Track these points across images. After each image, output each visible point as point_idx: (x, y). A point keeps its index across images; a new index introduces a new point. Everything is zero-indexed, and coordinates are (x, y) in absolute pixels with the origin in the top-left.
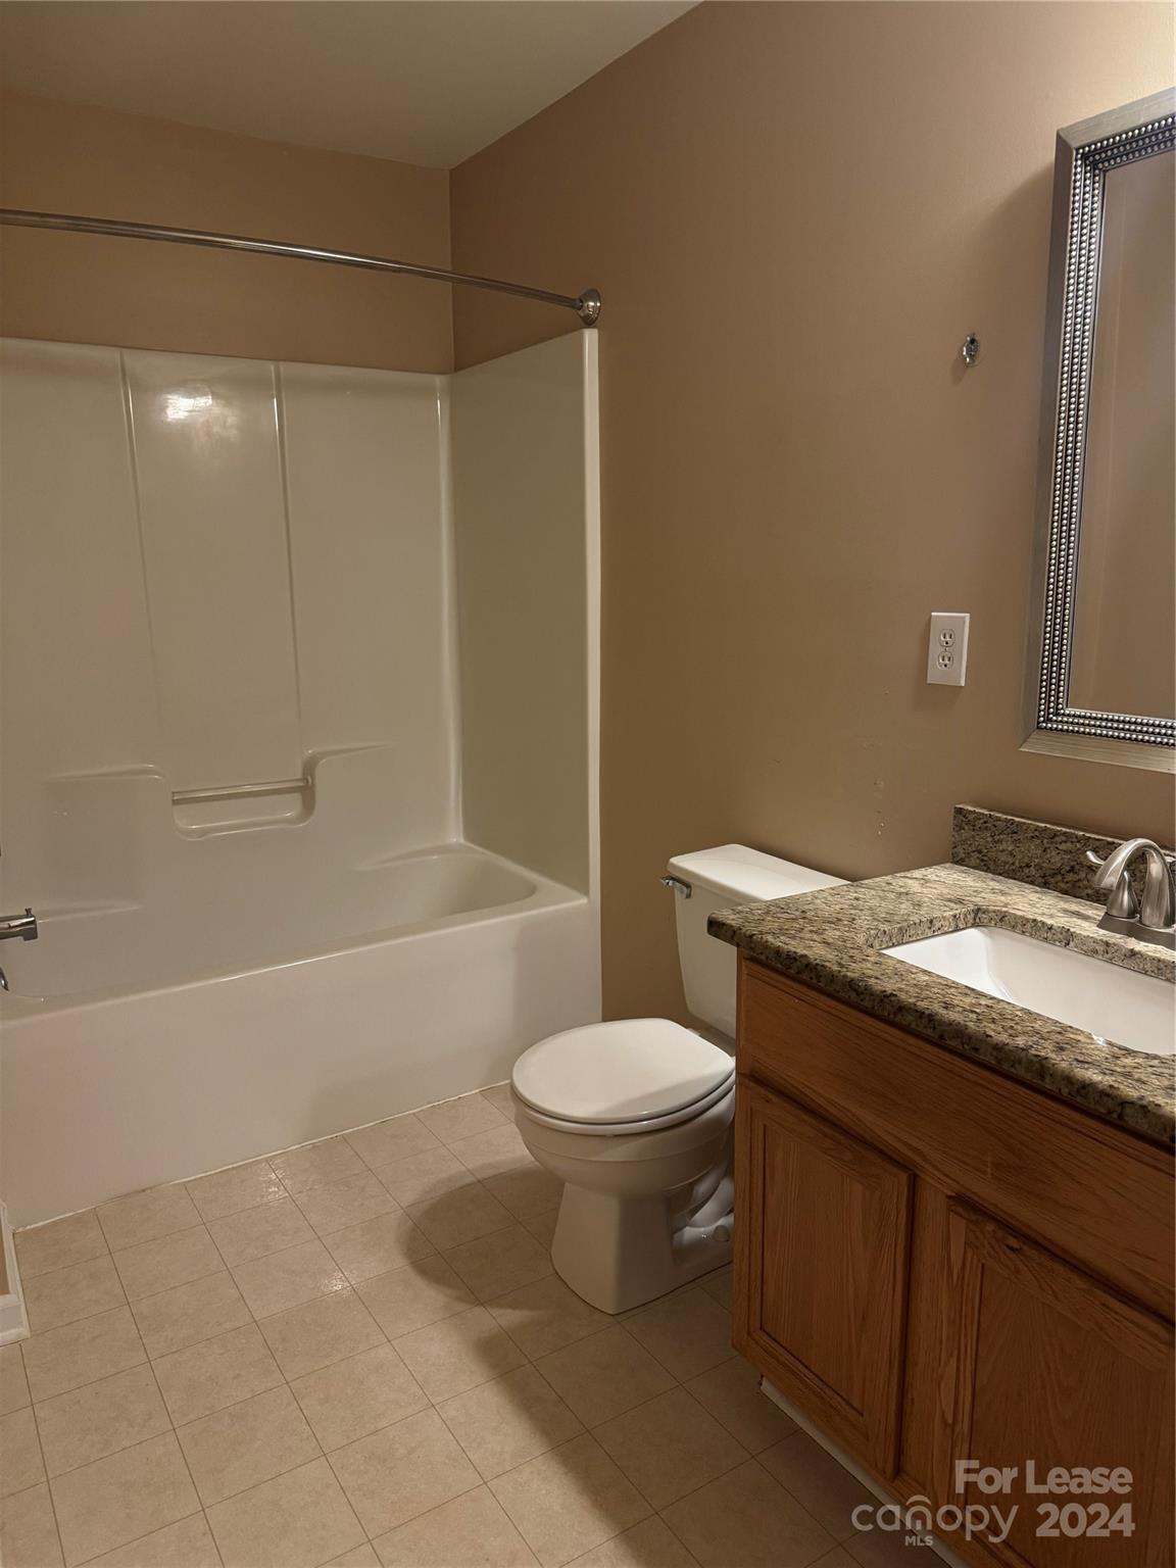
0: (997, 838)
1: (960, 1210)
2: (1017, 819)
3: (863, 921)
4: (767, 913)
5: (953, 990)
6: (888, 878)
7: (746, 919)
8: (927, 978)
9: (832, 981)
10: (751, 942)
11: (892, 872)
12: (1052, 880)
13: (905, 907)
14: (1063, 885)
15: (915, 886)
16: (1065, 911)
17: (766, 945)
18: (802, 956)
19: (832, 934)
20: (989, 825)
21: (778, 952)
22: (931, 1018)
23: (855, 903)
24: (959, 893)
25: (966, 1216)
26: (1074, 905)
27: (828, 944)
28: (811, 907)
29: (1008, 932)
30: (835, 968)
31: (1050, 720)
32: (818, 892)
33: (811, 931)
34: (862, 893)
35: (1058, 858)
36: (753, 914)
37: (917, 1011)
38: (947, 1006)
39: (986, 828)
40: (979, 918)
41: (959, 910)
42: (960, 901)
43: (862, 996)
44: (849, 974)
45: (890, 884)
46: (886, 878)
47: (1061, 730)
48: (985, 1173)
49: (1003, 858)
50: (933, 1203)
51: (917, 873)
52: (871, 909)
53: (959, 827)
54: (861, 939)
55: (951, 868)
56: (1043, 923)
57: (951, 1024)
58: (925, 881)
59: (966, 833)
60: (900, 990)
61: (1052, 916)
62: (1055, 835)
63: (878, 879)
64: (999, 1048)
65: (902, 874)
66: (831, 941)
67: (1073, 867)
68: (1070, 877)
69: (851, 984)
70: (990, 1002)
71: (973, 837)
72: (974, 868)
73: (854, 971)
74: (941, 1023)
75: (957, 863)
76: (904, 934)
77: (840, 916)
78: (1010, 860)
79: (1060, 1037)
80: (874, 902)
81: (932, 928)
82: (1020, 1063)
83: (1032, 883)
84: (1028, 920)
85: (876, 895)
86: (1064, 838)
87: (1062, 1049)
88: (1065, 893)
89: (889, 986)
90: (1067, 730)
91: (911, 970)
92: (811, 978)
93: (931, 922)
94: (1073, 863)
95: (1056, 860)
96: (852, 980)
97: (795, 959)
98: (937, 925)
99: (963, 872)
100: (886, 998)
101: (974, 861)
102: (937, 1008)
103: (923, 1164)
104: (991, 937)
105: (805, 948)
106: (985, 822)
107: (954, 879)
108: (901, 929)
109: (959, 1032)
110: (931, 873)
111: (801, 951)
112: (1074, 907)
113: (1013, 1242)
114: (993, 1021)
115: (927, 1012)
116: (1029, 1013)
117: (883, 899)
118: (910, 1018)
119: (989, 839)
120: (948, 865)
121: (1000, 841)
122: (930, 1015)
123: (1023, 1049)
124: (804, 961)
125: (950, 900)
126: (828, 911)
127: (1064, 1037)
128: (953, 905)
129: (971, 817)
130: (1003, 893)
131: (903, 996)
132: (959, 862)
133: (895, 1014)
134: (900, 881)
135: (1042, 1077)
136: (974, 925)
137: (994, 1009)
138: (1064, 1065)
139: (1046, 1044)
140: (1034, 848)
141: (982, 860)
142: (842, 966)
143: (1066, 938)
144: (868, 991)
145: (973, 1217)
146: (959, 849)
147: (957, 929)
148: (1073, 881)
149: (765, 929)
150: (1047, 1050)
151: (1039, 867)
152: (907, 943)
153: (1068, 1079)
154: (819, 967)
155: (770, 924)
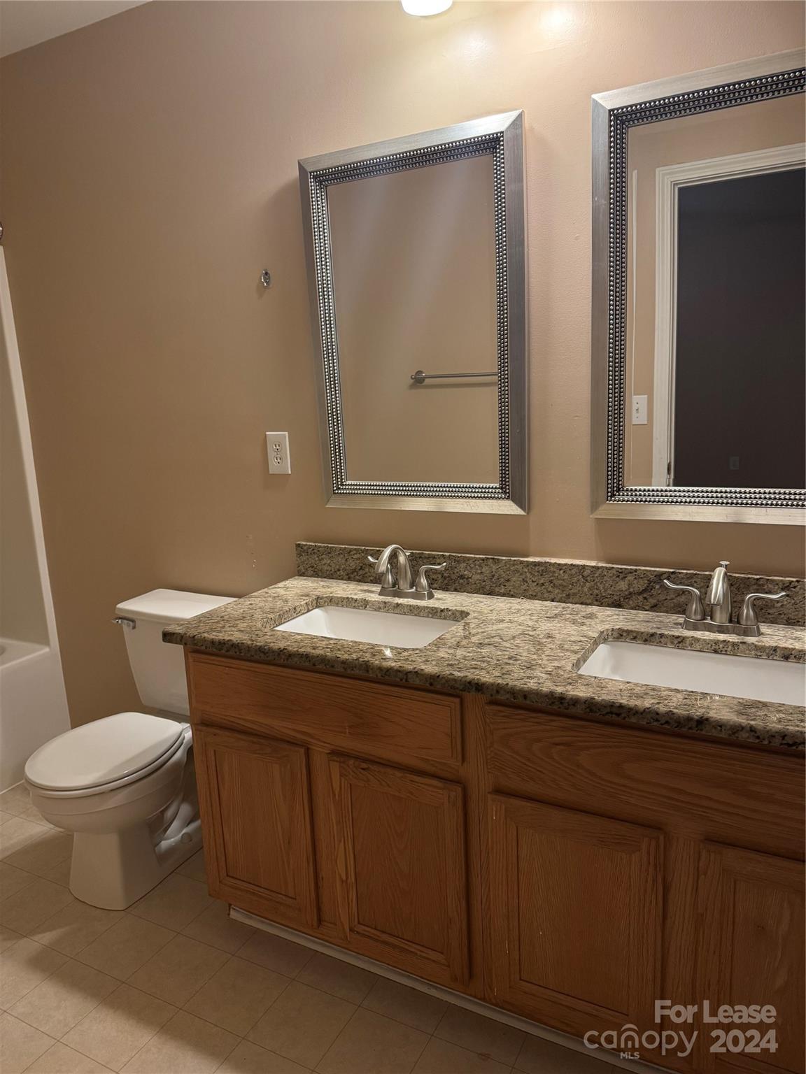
0: (320, 557)
1: (335, 758)
2: (329, 545)
3: (258, 615)
4: (200, 622)
5: (315, 640)
6: (266, 590)
7: (188, 628)
8: (300, 637)
9: (249, 651)
10: (194, 640)
11: (267, 586)
12: (352, 576)
13: (279, 604)
14: (358, 577)
15: (282, 592)
16: (362, 590)
17: (204, 640)
18: (228, 641)
19: (242, 625)
20: (315, 551)
21: (213, 642)
22: (306, 656)
23: (250, 606)
24: (306, 591)
25: (338, 760)
26: (365, 587)
27: (242, 631)
28: (226, 613)
29: (334, 608)
30: (250, 642)
31: (339, 489)
32: (227, 604)
33: (230, 627)
34: (252, 600)
35: (353, 563)
36: (192, 624)
37: (299, 654)
38: (314, 648)
39: (314, 553)
40: (319, 602)
41: (307, 600)
42: (307, 595)
43: (267, 655)
44: (258, 644)
45: (267, 593)
46: (264, 590)
47: (346, 493)
48: (345, 733)
49: (325, 568)
50: (319, 760)
51: (281, 585)
52: (260, 608)
53: (299, 555)
54: (259, 625)
55: (298, 579)
56: (352, 599)
57: (318, 657)
58: (286, 588)
59: (304, 558)
60: (288, 645)
61: (355, 594)
62: (350, 551)
63: (260, 592)
64: (344, 662)
65: (273, 586)
66: (243, 629)
67: (361, 567)
68: (361, 572)
69: (261, 650)
70: (335, 642)
71: (308, 559)
72: (311, 576)
73: (260, 642)
74: (313, 657)
75: (301, 575)
76: (283, 617)
77: (244, 615)
78: (329, 568)
79: (372, 650)
80: (261, 604)
81: (296, 612)
82: (355, 667)
83: (342, 579)
84: (344, 598)
85: (262, 600)
86: (355, 552)
87: (374, 655)
88: (359, 581)
89: (282, 645)
90: (349, 493)
91: (291, 634)
92: (236, 652)
93: (295, 609)
94: (361, 565)
95: (353, 564)
96: (261, 647)
97: (224, 643)
98: (298, 610)
99: (305, 580)
100: (281, 652)
101: (310, 572)
102: (309, 650)
103: (310, 740)
104: (327, 612)
105: (229, 636)
106: (313, 550)
107: (301, 585)
108: (279, 615)
109: (323, 660)
110: (288, 583)
111: (227, 638)
112: (366, 588)
113: (364, 765)
114: (339, 650)
115: (305, 653)
116: (356, 642)
117: (266, 601)
118: (296, 659)
119: (317, 559)
120: (297, 577)
121: (323, 559)
122: (306, 654)
123: (356, 660)
124: (230, 643)
125: (302, 596)
126: (236, 614)
127: (375, 650)
128: (304, 598)
129: (305, 548)
130: (328, 587)
131: (290, 648)
132: (302, 574)
133: (287, 659)
134: (272, 590)
135: (368, 671)
136: (317, 607)
137: (338, 645)
138: (377, 662)
139: (367, 655)
140: (341, 559)
141: (314, 571)
142: (253, 641)
143: (365, 604)
144: (271, 651)
145: (342, 759)
146: (301, 567)
147: (309, 611)
148: (362, 573)
149: (202, 631)
150: (368, 657)
151: (345, 570)
152: (284, 623)
153: (380, 669)
154: (240, 645)
155: (203, 628)
